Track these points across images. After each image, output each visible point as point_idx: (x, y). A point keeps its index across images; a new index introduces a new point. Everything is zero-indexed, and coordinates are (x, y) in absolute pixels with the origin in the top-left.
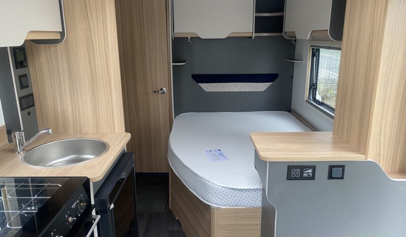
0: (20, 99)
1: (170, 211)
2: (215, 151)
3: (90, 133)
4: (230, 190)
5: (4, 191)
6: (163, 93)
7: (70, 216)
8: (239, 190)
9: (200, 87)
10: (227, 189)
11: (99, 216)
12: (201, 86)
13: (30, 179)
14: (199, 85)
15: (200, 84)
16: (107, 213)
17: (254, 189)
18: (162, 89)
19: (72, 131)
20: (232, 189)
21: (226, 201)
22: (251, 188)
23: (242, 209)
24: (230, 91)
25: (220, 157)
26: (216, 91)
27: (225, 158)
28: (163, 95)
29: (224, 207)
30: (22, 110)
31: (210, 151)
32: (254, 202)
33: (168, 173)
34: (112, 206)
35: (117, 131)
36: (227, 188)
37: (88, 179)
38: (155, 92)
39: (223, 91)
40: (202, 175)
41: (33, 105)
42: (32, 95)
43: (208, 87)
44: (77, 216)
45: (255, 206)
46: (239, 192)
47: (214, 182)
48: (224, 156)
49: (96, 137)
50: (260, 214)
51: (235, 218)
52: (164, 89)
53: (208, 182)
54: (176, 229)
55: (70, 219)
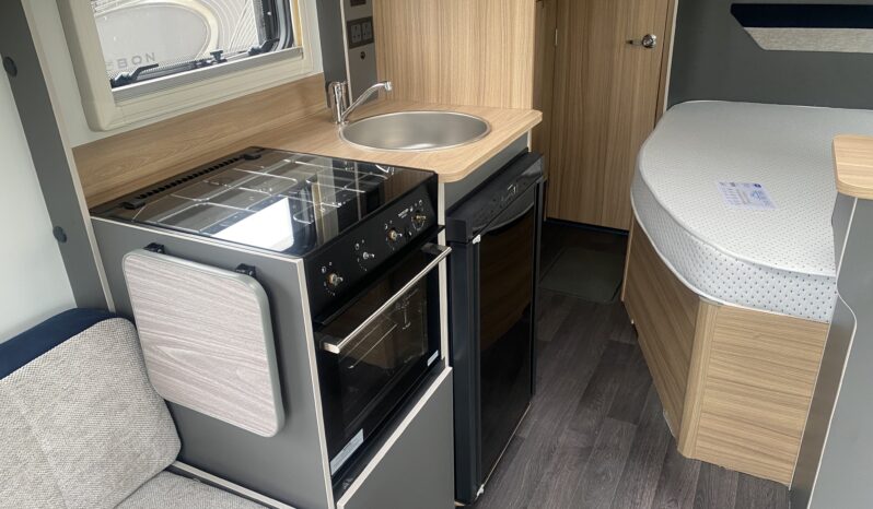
0: (349, 24)
1: (623, 304)
2: (747, 185)
3: (465, 104)
4: (753, 269)
5: (316, 187)
6: (649, 46)
7: (393, 229)
8: (779, 272)
9: (749, 35)
10: (746, 266)
11: (449, 249)
12: (753, 35)
13: (356, 164)
14: (746, 32)
15: (750, 30)
16: (465, 247)
17: (820, 276)
18: (648, 37)
19: (433, 100)
20: (761, 267)
21: (740, 291)
22: (812, 271)
23: (775, 318)
24: (832, 50)
25: (752, 199)
26: (794, 48)
27: (768, 203)
28: (649, 50)
29: (733, 305)
30: (351, 46)
31: (733, 184)
32: (811, 308)
33: (628, 232)
34: (478, 239)
35: (516, 105)
36: (747, 262)
37: (436, 176)
38: (631, 42)
39: (811, 48)
40: (694, 228)
41: (371, 41)
42: (370, 19)
43: (771, 39)
44: (406, 235)
45: (815, 317)
46: (777, 278)
47: (718, 246)
48: (764, 198)
49: (474, 114)
50: (825, 338)
51: (757, 333)
52: (654, 37)
53: (705, 242)
54: (625, 339)
55: (393, 234)
